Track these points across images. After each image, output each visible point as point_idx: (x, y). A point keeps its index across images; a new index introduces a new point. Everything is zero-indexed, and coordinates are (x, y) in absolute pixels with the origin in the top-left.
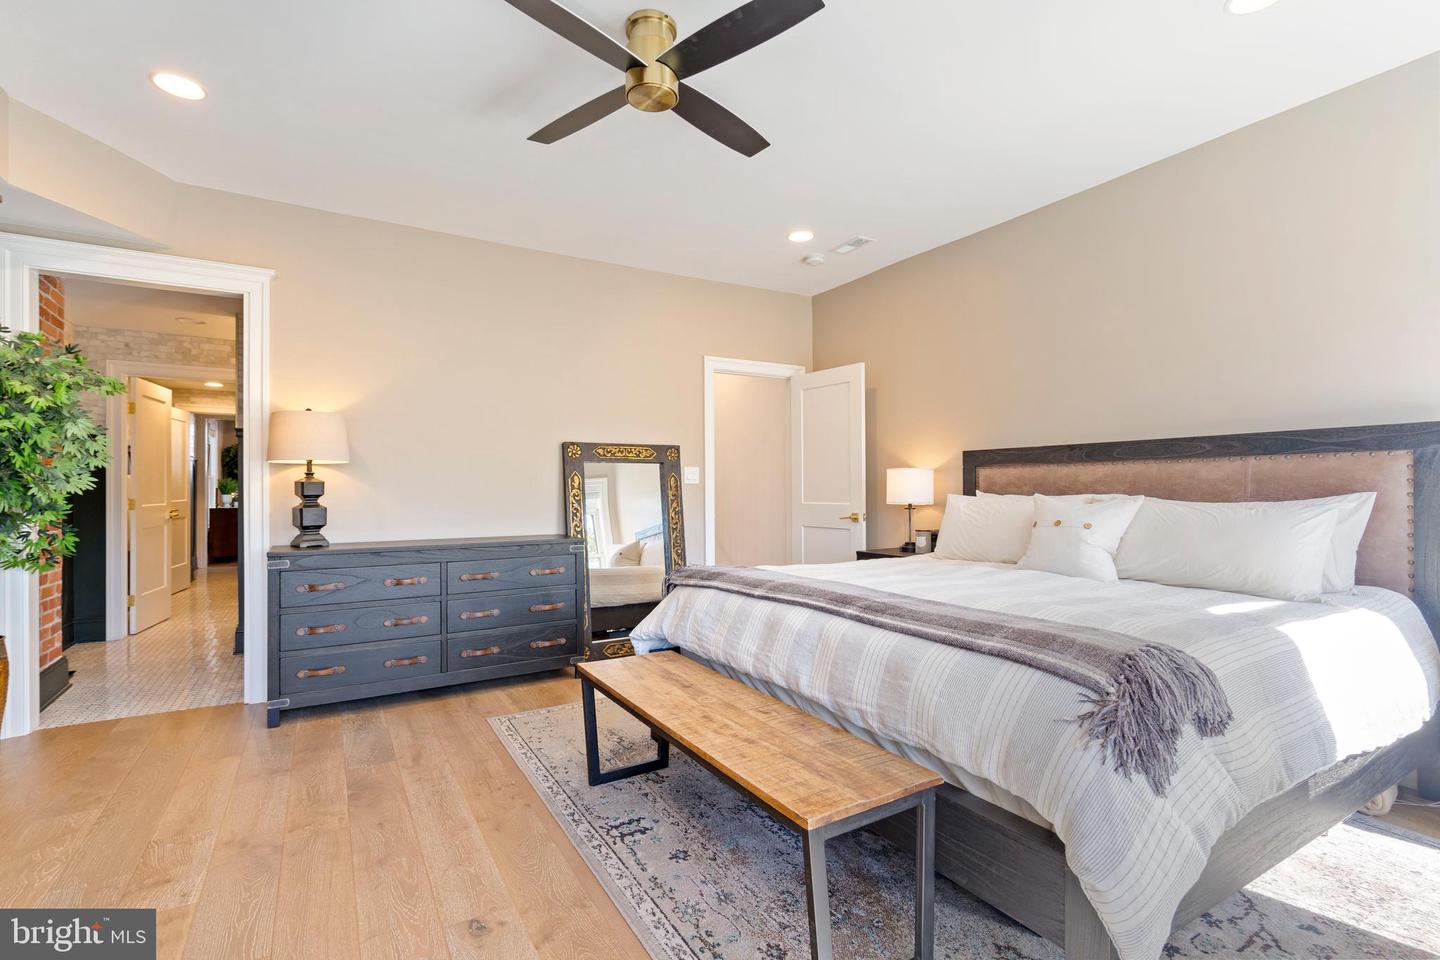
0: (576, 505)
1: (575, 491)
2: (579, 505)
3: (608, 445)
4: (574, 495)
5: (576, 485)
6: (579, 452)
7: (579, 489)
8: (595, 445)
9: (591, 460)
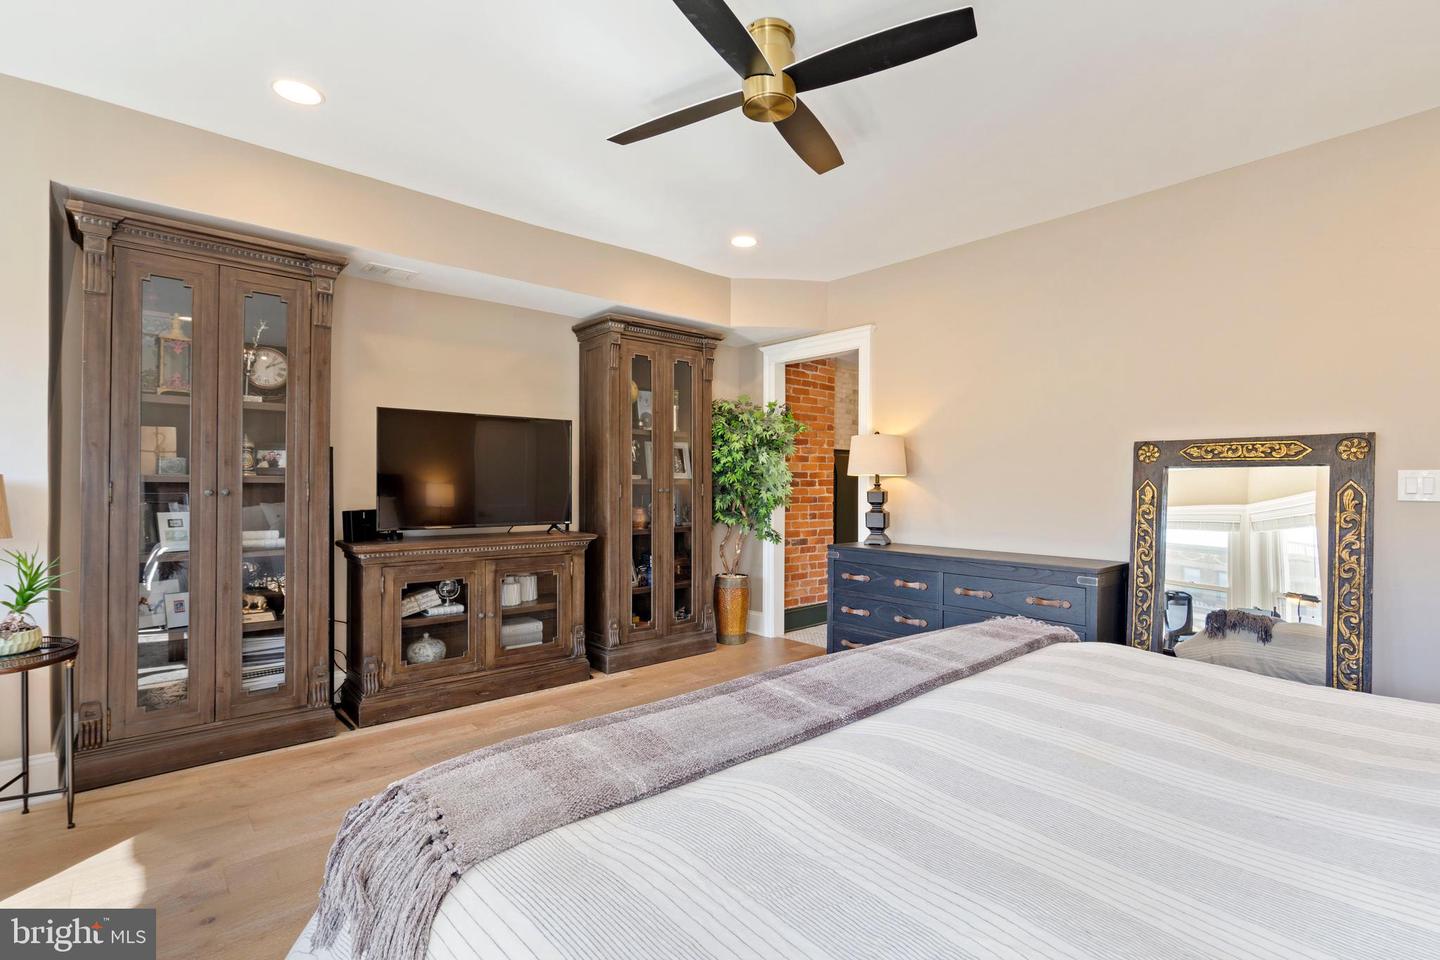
0: (1145, 526)
1: (1144, 507)
2: (1151, 526)
3: (1208, 441)
4: (1144, 512)
5: (1148, 498)
6: (1157, 455)
7: (1152, 504)
8: (1185, 444)
9: (1178, 464)
